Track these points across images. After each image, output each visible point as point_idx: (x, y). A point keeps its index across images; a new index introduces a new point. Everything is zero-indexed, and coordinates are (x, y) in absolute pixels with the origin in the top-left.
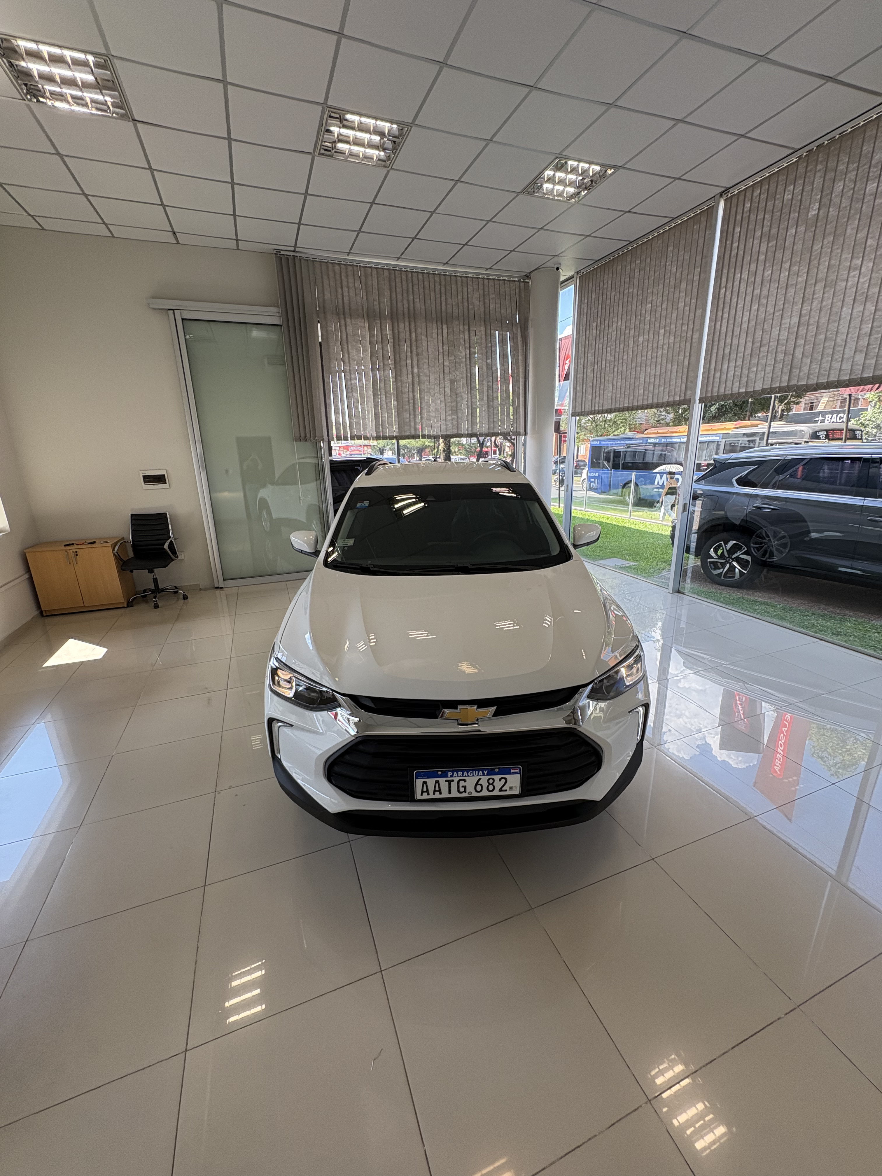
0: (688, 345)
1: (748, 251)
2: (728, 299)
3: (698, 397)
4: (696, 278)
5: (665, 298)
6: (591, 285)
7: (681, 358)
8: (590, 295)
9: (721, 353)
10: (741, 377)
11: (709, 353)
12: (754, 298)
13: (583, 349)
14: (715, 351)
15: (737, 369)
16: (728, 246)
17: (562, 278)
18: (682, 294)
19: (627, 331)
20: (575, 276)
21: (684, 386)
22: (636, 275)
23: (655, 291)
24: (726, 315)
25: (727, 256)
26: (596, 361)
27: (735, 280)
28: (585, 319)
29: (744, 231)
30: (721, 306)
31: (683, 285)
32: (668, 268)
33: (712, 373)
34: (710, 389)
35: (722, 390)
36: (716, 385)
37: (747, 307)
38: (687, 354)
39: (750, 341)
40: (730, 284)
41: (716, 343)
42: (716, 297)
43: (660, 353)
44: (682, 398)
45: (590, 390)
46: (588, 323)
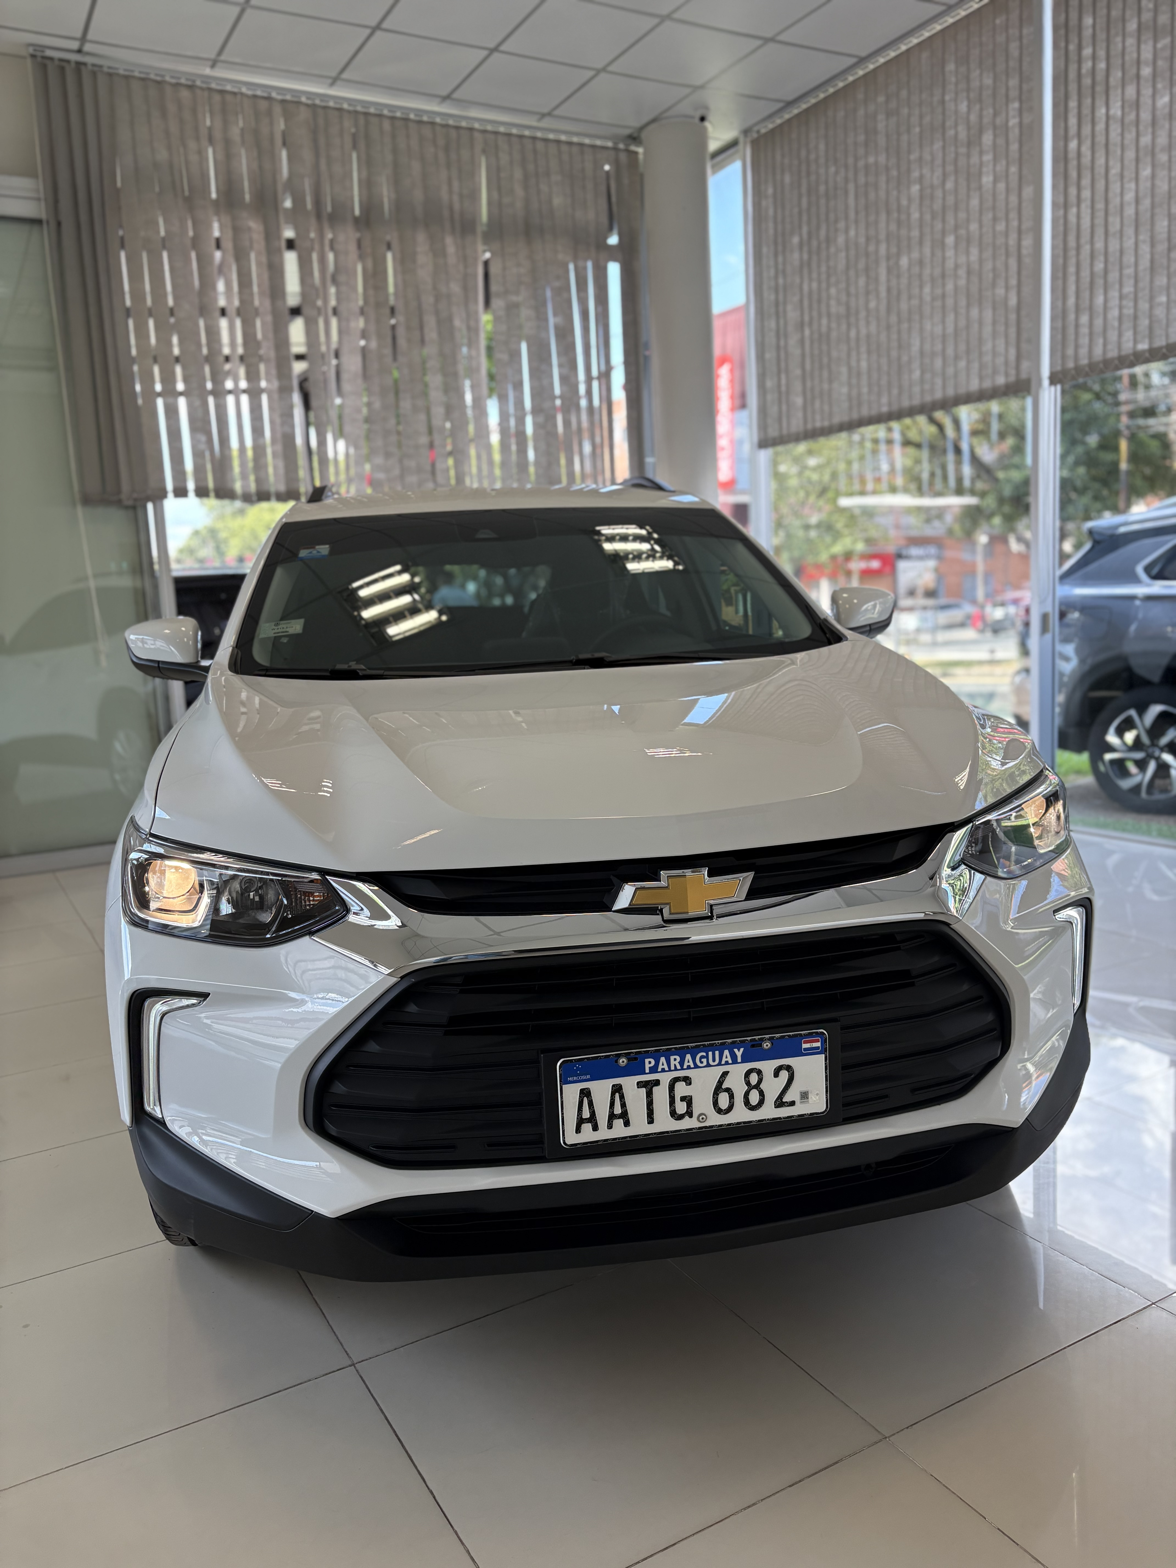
0: (1013, 263)
1: (1116, 62)
2: (1086, 160)
3: (1045, 371)
4: (1013, 122)
5: (950, 168)
6: (778, 157)
7: (1000, 291)
8: (778, 177)
9: (1085, 274)
10: (1136, 317)
11: (1060, 275)
12: (1141, 154)
13: (773, 297)
14: (1072, 269)
15: (1124, 302)
16: (1073, 56)
17: (713, 146)
18: (988, 157)
19: (872, 248)
20: (741, 140)
21: (1012, 352)
22: (881, 126)
23: (927, 157)
24: (1086, 194)
25: (1072, 75)
26: (806, 318)
27: (1097, 120)
28: (771, 231)
29: (1101, 22)
30: (1073, 174)
31: (987, 138)
32: (951, 106)
33: (1072, 317)
34: (1070, 351)
35: (1098, 351)
36: (1084, 341)
37: (1129, 174)
38: (1013, 282)
39: (1144, 242)
40: (1087, 130)
41: (1072, 253)
42: (1061, 158)
43: (950, 287)
44: (1012, 379)
45: (798, 386)
46: (780, 240)
